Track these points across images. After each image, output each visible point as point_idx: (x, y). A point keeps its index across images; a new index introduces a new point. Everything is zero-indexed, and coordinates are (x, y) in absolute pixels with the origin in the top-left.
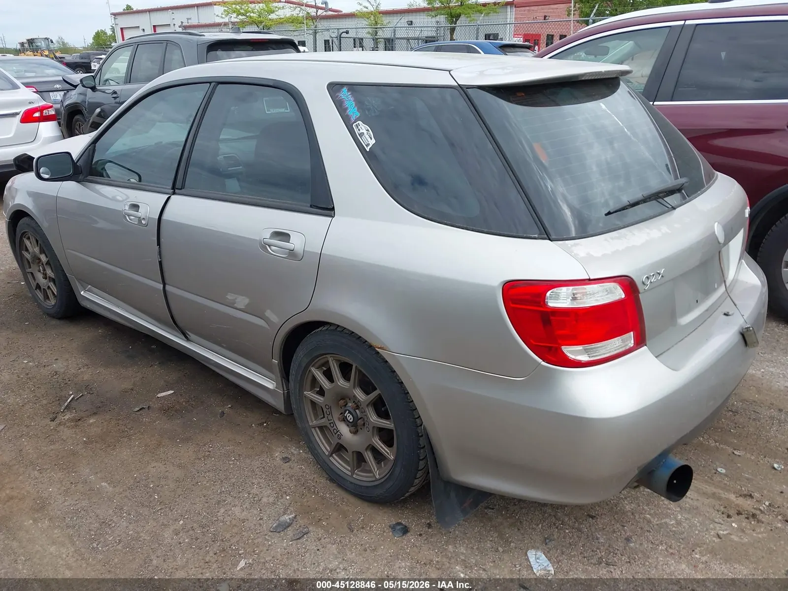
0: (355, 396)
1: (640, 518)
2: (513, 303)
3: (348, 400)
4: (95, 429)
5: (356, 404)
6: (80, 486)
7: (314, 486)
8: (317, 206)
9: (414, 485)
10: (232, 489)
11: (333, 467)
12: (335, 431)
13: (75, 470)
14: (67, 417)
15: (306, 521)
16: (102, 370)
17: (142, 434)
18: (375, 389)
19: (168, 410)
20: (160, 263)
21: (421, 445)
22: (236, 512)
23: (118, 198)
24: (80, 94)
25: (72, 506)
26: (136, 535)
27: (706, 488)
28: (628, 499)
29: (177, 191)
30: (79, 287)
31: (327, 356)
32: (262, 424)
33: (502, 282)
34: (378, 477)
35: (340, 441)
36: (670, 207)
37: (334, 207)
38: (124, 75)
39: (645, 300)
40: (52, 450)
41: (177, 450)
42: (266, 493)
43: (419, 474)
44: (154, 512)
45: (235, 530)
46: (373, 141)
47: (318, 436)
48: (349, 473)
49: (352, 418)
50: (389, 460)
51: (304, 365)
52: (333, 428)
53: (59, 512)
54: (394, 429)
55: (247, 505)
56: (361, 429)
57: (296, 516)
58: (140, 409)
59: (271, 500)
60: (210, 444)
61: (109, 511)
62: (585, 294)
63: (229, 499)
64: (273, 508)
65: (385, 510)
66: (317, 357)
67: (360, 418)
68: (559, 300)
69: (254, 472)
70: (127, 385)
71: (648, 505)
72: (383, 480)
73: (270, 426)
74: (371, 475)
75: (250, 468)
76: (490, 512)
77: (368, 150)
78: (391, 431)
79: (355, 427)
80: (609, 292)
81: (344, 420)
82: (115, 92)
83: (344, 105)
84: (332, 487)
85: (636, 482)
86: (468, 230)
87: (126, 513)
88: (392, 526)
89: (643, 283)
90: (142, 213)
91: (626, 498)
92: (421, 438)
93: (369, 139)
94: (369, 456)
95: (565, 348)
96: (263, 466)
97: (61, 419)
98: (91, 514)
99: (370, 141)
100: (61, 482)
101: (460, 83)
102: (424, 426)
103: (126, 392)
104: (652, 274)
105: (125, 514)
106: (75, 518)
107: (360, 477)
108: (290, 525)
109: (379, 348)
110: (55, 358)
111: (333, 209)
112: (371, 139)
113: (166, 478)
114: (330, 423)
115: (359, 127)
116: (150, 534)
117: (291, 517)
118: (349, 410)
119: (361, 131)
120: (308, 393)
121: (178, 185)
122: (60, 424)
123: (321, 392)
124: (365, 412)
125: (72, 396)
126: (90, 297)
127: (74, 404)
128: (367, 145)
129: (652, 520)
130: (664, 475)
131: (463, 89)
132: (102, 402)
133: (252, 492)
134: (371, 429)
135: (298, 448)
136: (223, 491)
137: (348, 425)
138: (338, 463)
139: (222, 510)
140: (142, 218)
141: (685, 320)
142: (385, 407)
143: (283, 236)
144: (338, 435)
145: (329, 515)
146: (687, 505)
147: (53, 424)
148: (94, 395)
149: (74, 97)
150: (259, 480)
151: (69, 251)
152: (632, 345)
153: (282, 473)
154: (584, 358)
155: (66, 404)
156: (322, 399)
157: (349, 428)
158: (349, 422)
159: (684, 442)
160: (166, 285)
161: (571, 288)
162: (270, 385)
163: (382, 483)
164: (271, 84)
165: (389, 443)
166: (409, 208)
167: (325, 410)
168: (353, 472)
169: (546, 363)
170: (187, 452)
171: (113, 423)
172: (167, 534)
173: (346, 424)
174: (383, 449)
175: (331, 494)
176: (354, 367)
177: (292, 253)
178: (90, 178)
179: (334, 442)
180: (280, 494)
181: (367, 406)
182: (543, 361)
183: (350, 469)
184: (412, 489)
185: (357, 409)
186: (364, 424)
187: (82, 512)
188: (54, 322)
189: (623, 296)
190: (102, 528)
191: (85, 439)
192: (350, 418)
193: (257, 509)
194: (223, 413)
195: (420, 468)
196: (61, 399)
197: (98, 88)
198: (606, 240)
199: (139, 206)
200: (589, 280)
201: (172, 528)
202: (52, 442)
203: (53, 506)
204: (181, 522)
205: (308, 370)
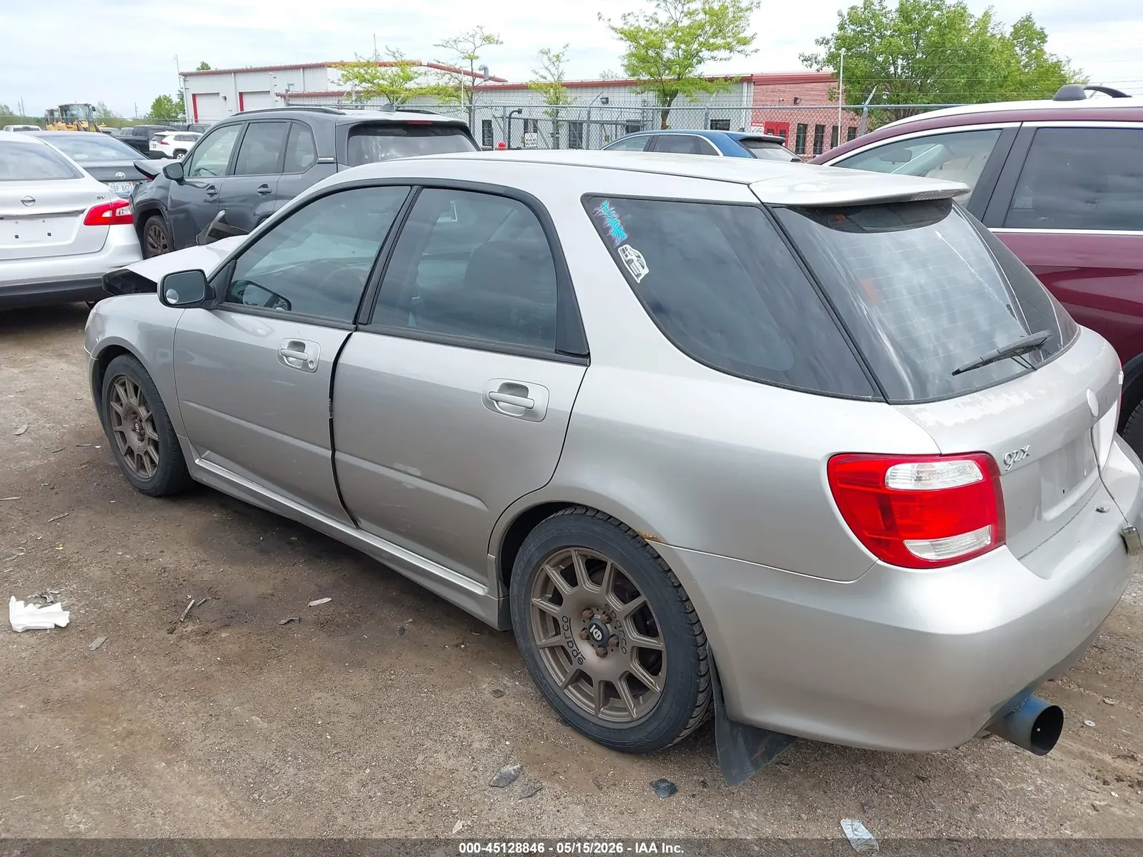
0: (607, 605)
1: (987, 781)
2: (841, 483)
3: (595, 610)
4: (230, 647)
5: (607, 615)
6: (223, 720)
7: (540, 729)
8: (565, 352)
9: (688, 727)
10: (430, 730)
11: (568, 703)
12: (575, 653)
13: (212, 699)
14: (189, 629)
15: (536, 773)
16: (226, 567)
17: (296, 654)
18: (638, 595)
19: (325, 624)
20: (331, 421)
21: (701, 672)
22: (440, 760)
23: (260, 331)
24: (160, 187)
25: (217, 746)
26: (309, 785)
27: (1071, 745)
28: (969, 757)
29: (360, 326)
30: (194, 454)
31: (569, 549)
32: (457, 646)
33: (827, 455)
34: (635, 716)
35: (582, 668)
36: (1030, 367)
37: (589, 353)
38: (227, 163)
39: (1007, 484)
40: (177, 671)
41: (347, 677)
42: (477, 737)
43: (697, 712)
44: (329, 757)
45: (442, 783)
46: (646, 271)
47: (547, 660)
48: (593, 712)
49: (601, 635)
50: (654, 693)
51: (535, 561)
52: (572, 649)
53: (200, 753)
54: (664, 650)
55: (453, 751)
56: (612, 650)
57: (522, 767)
58: (288, 622)
59: (485, 745)
60: (391, 670)
61: (267, 753)
62: (932, 473)
63: (428, 744)
64: (489, 756)
65: (642, 762)
66: (555, 551)
67: (612, 636)
68: (900, 479)
69: (456, 708)
70: (264, 589)
71: (996, 765)
72: (644, 720)
73: (469, 649)
74: (627, 713)
75: (450, 702)
76: (784, 769)
77: (639, 282)
78: (659, 653)
79: (603, 647)
80: (962, 472)
81: (589, 637)
82: (212, 187)
83: (605, 223)
84: (566, 731)
85: (986, 729)
86: (778, 387)
87: (291, 756)
88: (654, 783)
89: (1005, 462)
90: (309, 354)
91: (965, 756)
92: (702, 663)
93: (641, 268)
94: (623, 688)
95: (908, 543)
96: (468, 701)
97: (182, 631)
98: (244, 757)
99: (641, 269)
100: (196, 714)
101: (763, 201)
102: (709, 645)
103: (264, 598)
104: (1015, 452)
105: (290, 758)
106: (223, 761)
107: (610, 716)
108: (515, 779)
109: (649, 539)
110: (160, 549)
111: (588, 355)
112: (643, 268)
113: (337, 713)
114: (568, 643)
115: (627, 252)
116: (329, 784)
117: (515, 767)
118: (596, 625)
119: (629, 257)
120: (536, 600)
121: (362, 318)
122: (181, 637)
123: (557, 599)
124: (621, 626)
125: (193, 601)
126: (208, 467)
127: (196, 612)
128: (638, 276)
129: (1004, 785)
130: (1027, 719)
131: (769, 210)
132: (234, 611)
133: (457, 734)
134: (629, 650)
135: (512, 678)
136: (419, 733)
137: (593, 645)
138: (575, 697)
139: (421, 757)
140: (309, 360)
141: (1052, 514)
142: (652, 620)
143: (517, 389)
144: (579, 658)
145: (567, 767)
146: (1048, 767)
147: (172, 637)
148: (221, 601)
149: (149, 191)
150: (465, 719)
151: (185, 402)
152: (989, 543)
153: (495, 712)
154: (930, 556)
155: (186, 611)
156: (557, 608)
157: (595, 649)
158: (596, 640)
159: (1051, 676)
160: (337, 453)
161: (916, 465)
162: (479, 590)
163: (642, 724)
164: (501, 192)
165: (654, 669)
166: (696, 356)
167: (561, 623)
168: (598, 710)
169: (884, 561)
170: (361, 681)
171: (253, 638)
172: (352, 785)
173: (590, 643)
174: (645, 677)
175: (565, 740)
176: (608, 568)
177: (530, 412)
178: (226, 304)
179: (571, 670)
180: (497, 738)
181: (625, 618)
182: (880, 559)
183: (594, 706)
184: (685, 733)
185: (608, 623)
186: (618, 643)
187: (232, 753)
188: (151, 501)
189: (981, 478)
190: (262, 775)
191: (219, 659)
192: (598, 635)
193: (468, 757)
194: (403, 630)
195: (698, 704)
196: (179, 605)
197: (186, 180)
198: (957, 406)
199: (304, 345)
200: (941, 455)
201: (356, 778)
202: (175, 662)
203: (191, 744)
204: (368, 771)
205: (540, 569)
